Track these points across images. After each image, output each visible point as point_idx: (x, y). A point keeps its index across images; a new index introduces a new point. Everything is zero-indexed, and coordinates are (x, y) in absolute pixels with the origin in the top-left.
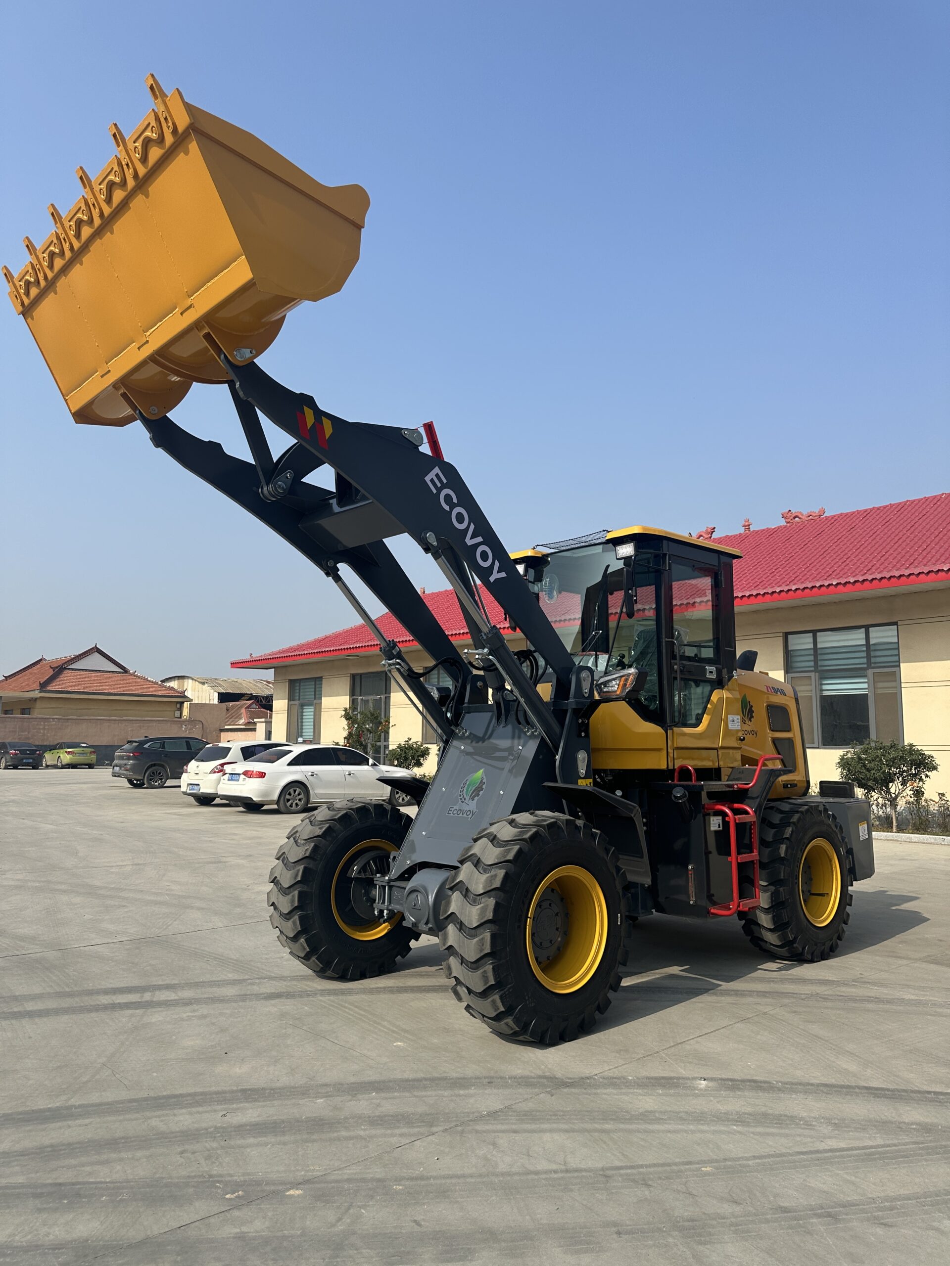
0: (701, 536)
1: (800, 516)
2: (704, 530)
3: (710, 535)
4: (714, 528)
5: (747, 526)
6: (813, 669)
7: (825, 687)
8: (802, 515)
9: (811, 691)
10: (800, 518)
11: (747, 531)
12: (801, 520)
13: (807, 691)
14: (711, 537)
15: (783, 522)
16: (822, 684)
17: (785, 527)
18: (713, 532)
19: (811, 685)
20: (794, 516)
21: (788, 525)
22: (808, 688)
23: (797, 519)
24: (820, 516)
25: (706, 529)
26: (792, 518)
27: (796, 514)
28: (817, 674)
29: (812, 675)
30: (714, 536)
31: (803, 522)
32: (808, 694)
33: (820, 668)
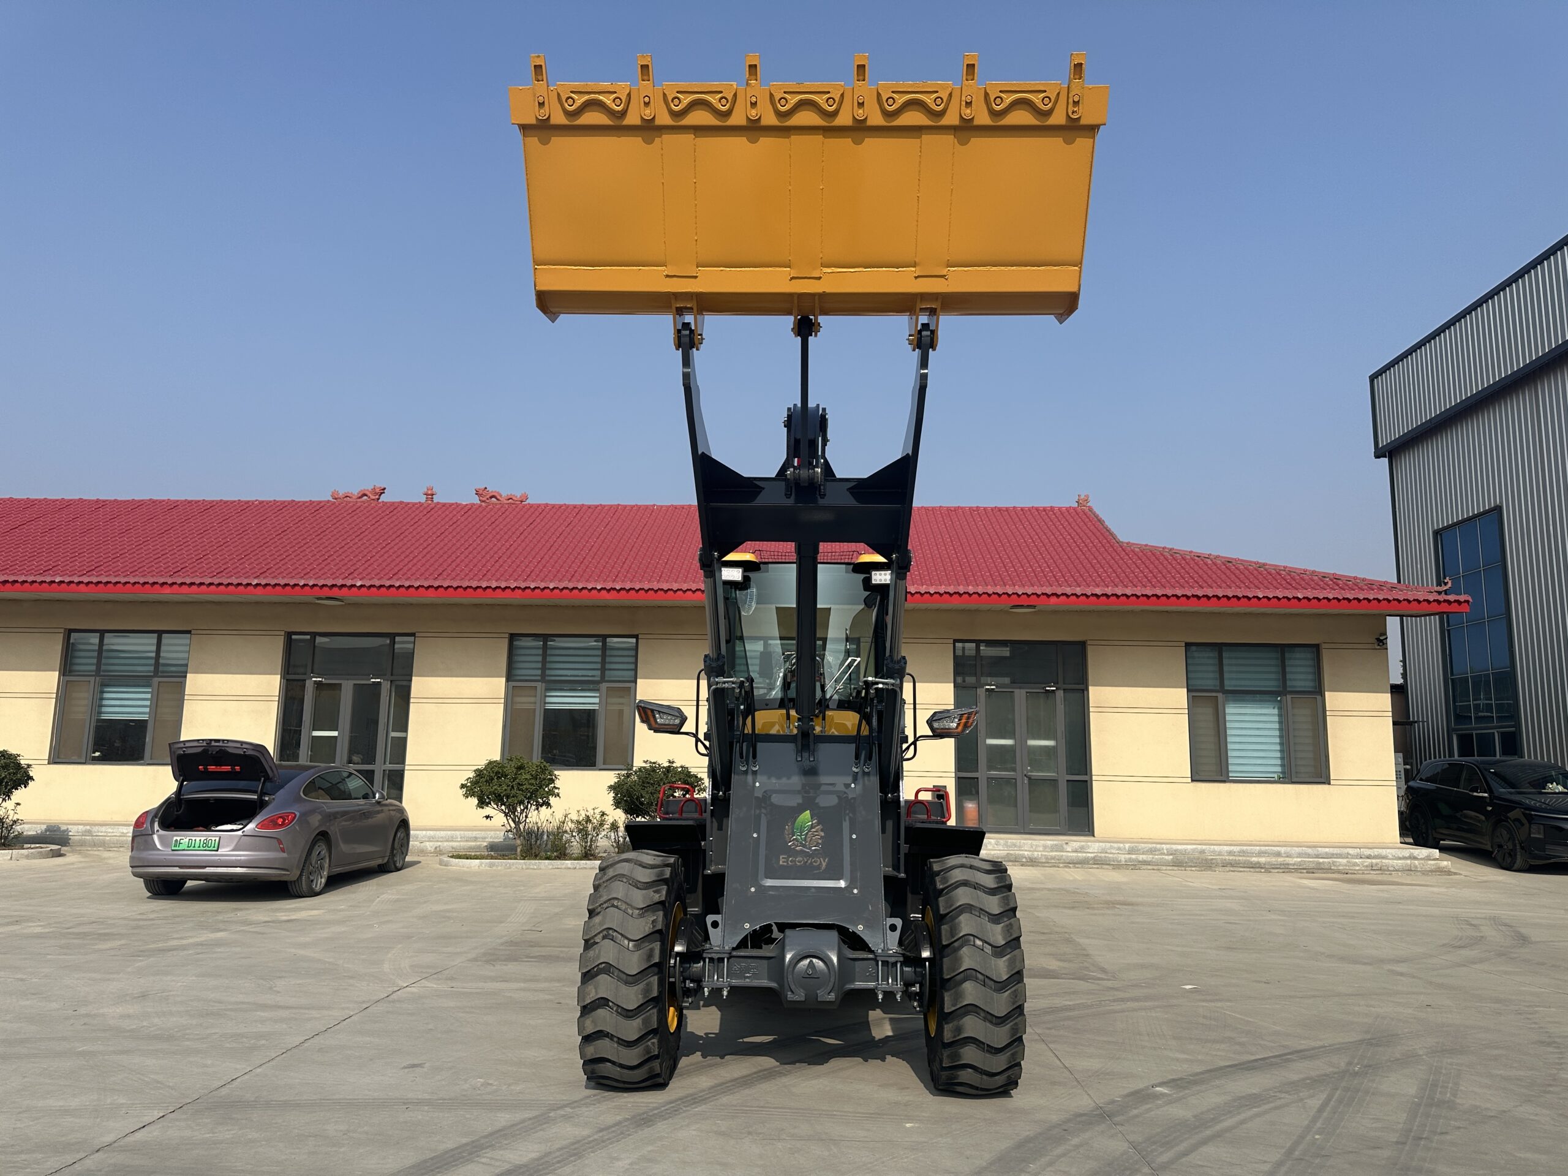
0: (365, 495)
1: (498, 497)
2: (370, 490)
3: (377, 497)
4: (384, 489)
5: (430, 495)
6: (539, 678)
7: (549, 700)
8: (501, 496)
9: (535, 703)
10: (498, 499)
11: (430, 502)
12: (498, 502)
13: (531, 703)
14: (378, 499)
15: (476, 500)
16: (546, 696)
17: (480, 506)
18: (382, 493)
19: (536, 696)
20: (491, 495)
21: (483, 504)
22: (532, 699)
23: (493, 499)
24: (522, 502)
25: (373, 487)
26: (488, 497)
27: (494, 494)
28: (544, 684)
29: (539, 685)
30: (383, 498)
31: (502, 505)
32: (532, 707)
33: (547, 678)
